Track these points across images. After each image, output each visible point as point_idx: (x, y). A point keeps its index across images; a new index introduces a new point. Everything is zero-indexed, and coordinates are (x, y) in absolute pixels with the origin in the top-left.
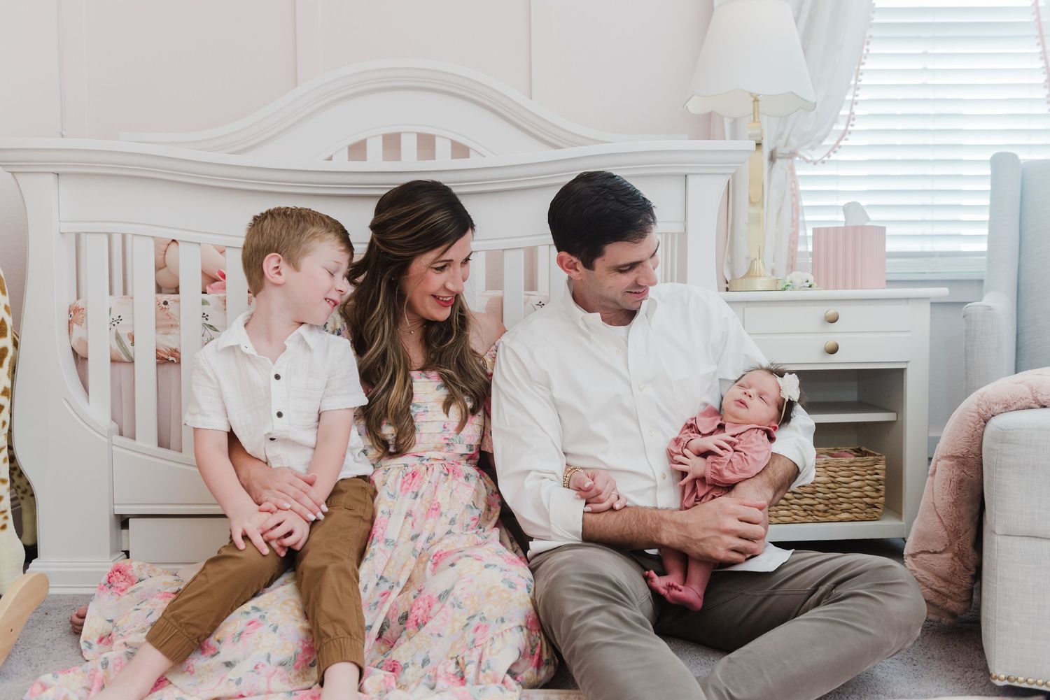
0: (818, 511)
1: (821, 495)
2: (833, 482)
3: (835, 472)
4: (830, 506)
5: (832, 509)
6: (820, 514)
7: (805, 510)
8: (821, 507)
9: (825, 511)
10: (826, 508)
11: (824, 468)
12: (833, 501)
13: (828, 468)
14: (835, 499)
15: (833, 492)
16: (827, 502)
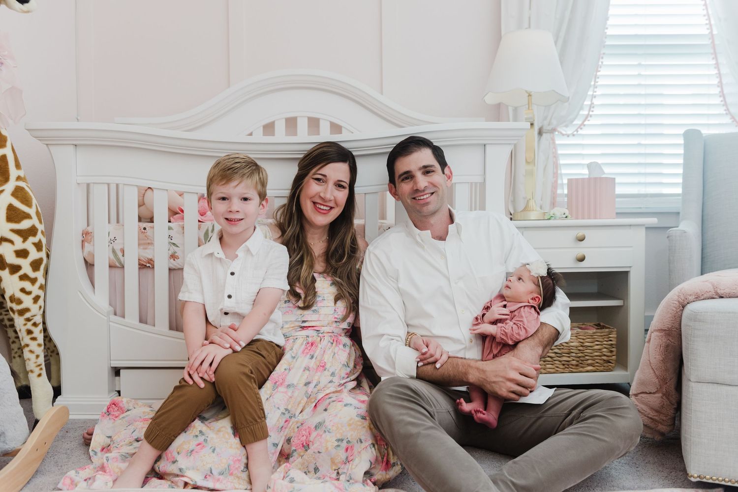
3: (583, 339)
5: (581, 364)
11: (576, 336)
12: (582, 359)
13: (579, 337)
14: (583, 357)
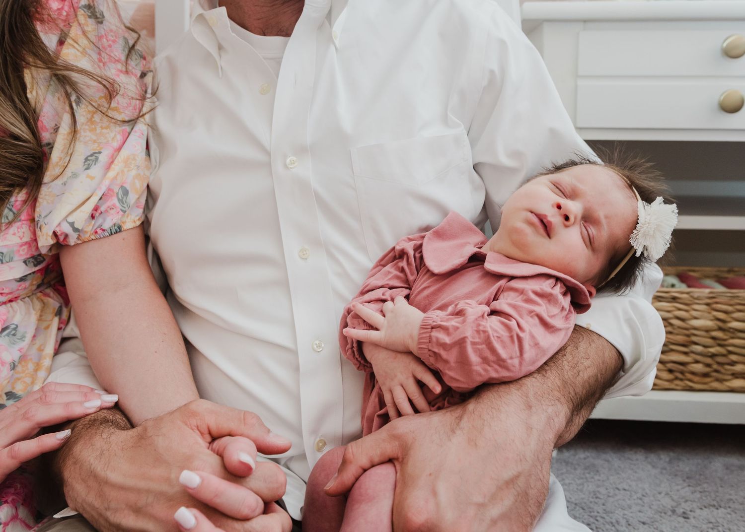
0: (693, 373)
1: (699, 348)
2: (720, 329)
3: (726, 312)
4: (715, 366)
5: (716, 371)
6: (696, 379)
7: (671, 371)
8: (698, 368)
9: (706, 375)
10: (707, 370)
11: (708, 304)
12: (720, 359)
13: (715, 306)
14: (724, 355)
15: (720, 345)
16: (709, 361)
